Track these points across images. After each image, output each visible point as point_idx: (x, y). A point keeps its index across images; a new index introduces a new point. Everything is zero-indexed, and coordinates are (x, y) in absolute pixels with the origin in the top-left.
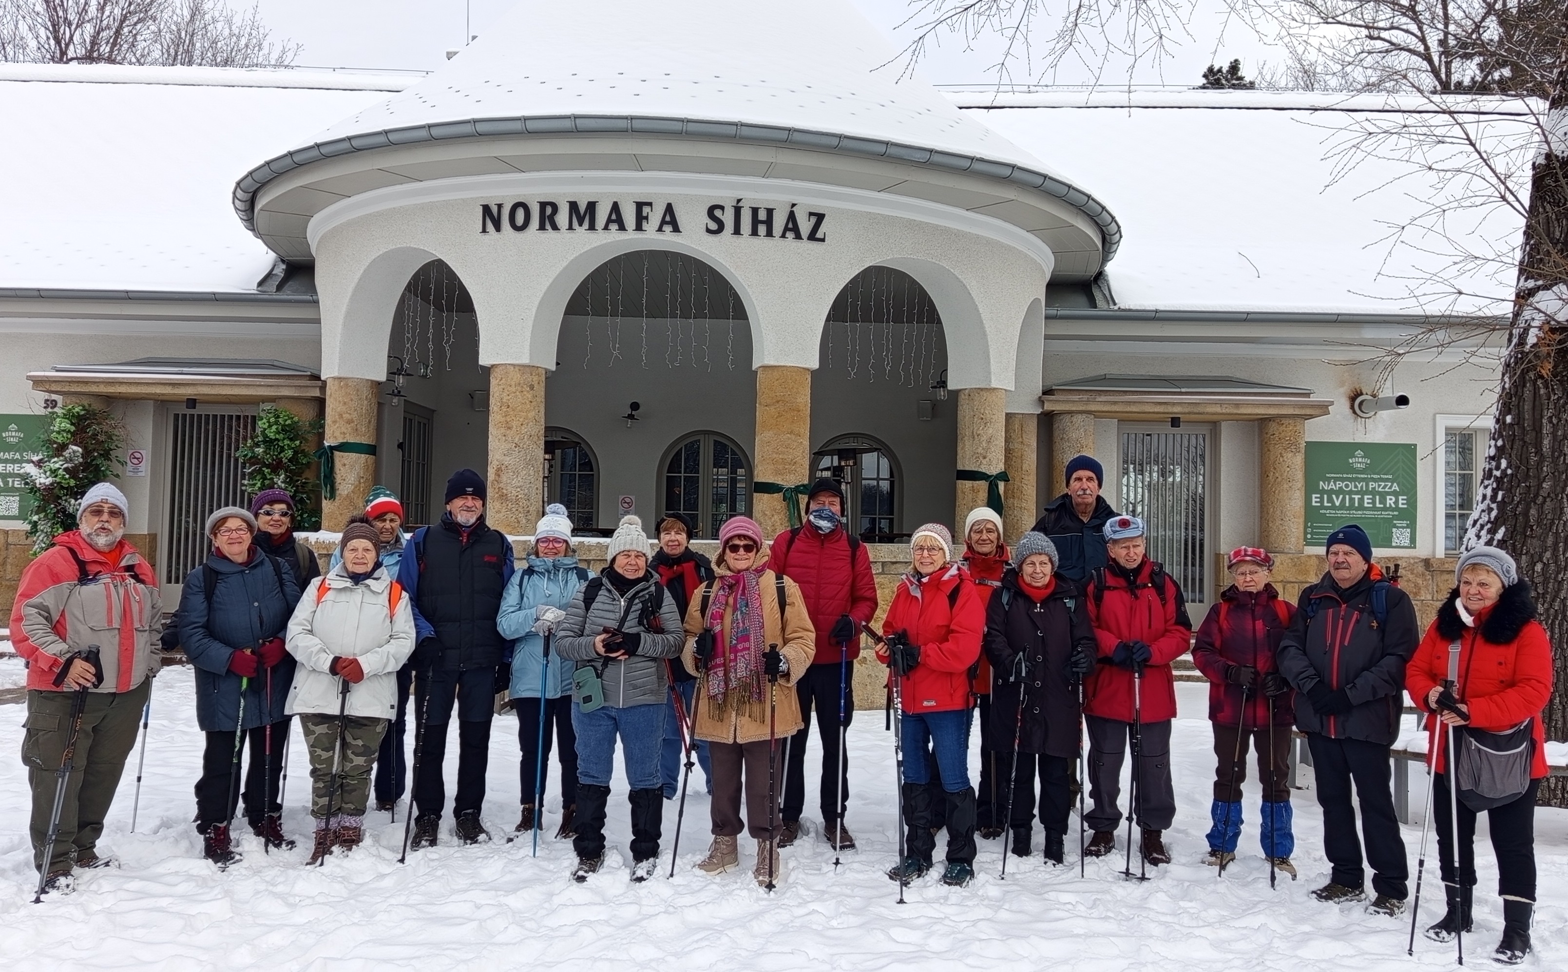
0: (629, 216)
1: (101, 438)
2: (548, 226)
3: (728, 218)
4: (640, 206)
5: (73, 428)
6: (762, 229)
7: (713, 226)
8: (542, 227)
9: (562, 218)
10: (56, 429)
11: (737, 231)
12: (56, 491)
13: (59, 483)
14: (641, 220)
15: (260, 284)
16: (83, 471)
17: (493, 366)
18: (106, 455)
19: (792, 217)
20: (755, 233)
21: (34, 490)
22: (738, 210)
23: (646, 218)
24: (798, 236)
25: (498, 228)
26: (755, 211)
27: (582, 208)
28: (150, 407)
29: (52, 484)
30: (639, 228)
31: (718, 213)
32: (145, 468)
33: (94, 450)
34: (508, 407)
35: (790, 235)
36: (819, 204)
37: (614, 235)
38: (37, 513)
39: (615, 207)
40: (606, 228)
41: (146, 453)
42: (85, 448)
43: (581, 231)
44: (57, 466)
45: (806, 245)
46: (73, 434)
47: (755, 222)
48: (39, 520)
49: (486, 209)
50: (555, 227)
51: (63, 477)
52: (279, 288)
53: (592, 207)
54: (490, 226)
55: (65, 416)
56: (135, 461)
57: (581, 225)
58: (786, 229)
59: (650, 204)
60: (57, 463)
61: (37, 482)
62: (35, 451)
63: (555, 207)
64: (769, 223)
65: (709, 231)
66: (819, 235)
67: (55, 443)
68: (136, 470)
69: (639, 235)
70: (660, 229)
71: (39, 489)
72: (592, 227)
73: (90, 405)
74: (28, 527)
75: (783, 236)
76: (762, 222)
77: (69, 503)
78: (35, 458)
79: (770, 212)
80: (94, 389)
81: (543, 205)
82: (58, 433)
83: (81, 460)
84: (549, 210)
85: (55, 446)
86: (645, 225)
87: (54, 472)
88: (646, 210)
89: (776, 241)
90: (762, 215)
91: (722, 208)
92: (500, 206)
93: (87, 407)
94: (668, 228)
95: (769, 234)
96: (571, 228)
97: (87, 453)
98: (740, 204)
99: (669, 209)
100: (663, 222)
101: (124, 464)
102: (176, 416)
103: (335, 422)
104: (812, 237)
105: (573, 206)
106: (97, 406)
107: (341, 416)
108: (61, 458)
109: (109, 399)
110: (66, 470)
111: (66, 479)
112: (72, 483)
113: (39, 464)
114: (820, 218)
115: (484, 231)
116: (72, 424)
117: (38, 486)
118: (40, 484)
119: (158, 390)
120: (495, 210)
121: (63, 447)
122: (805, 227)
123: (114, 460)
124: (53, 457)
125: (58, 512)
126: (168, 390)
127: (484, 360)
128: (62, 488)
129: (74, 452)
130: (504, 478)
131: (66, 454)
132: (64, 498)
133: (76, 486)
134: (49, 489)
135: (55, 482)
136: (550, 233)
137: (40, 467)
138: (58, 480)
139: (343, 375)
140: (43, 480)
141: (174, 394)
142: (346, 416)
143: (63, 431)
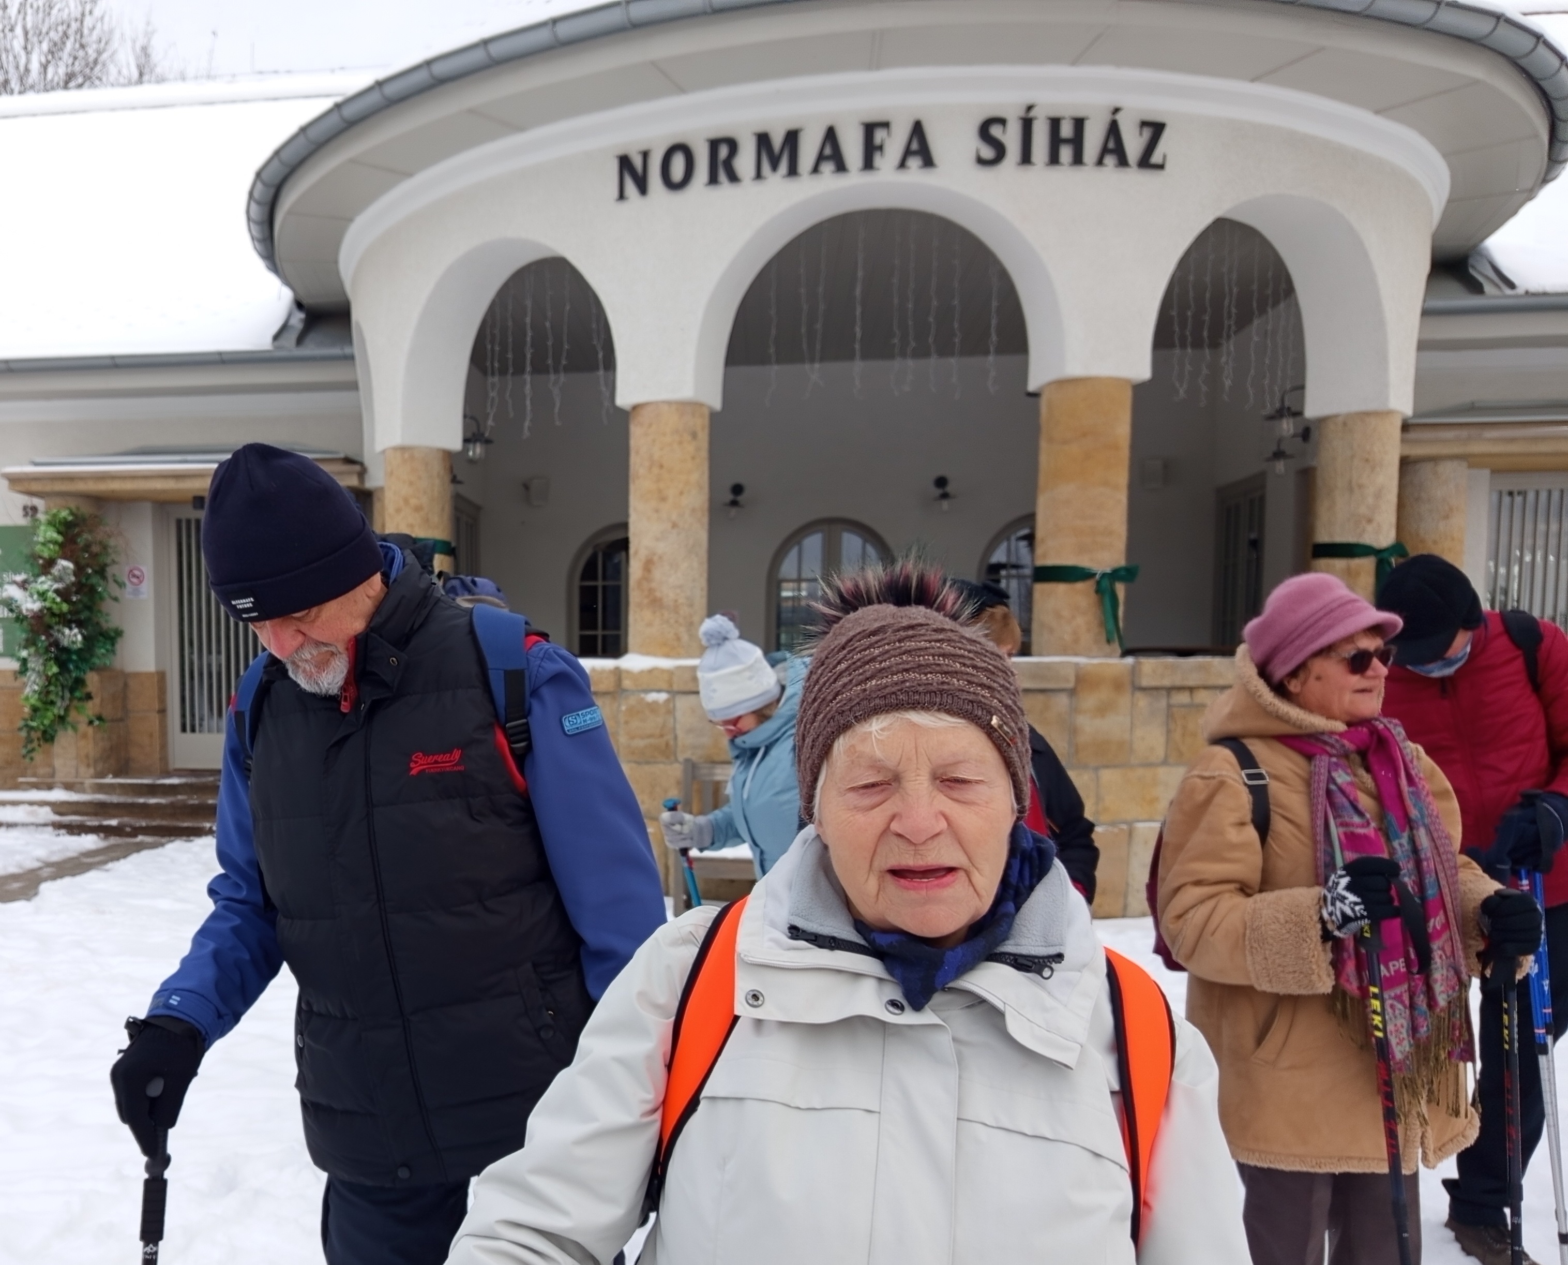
0: (852, 149)
1: (95, 549)
2: (722, 176)
3: (1011, 138)
4: (870, 129)
5: (60, 538)
6: (1066, 153)
7: (988, 153)
8: (713, 180)
9: (745, 162)
10: (41, 539)
11: (1026, 158)
12: (47, 619)
13: (49, 609)
14: (871, 150)
15: (276, 337)
16: (77, 593)
17: (636, 408)
18: (101, 572)
19: (1114, 130)
20: (1054, 159)
21: (20, 618)
22: (1027, 124)
23: (880, 148)
24: (1123, 162)
25: (642, 187)
26: (1055, 123)
27: (777, 141)
28: (148, 506)
29: (41, 610)
30: (868, 164)
31: (996, 131)
32: (147, 589)
33: (88, 566)
34: (661, 466)
35: (1110, 160)
36: (1156, 108)
37: (828, 177)
38: (26, 647)
39: (831, 135)
40: (816, 170)
41: (147, 569)
42: (76, 564)
43: (776, 181)
44: (45, 587)
45: (1134, 177)
46: (62, 545)
47: (1056, 141)
48: (29, 655)
49: (625, 162)
50: (733, 177)
51: (54, 600)
52: (300, 340)
53: (792, 138)
54: (631, 188)
55: (50, 523)
56: (135, 580)
57: (775, 166)
58: (1105, 151)
59: (886, 125)
60: (45, 583)
61: (24, 609)
62: (17, 572)
63: (733, 145)
64: (1077, 142)
65: (981, 161)
66: (1156, 158)
67: (41, 557)
68: (136, 592)
69: (869, 178)
70: (902, 165)
71: (26, 617)
72: (793, 171)
73: (78, 508)
74: (15, 665)
75: (1100, 162)
76: (1066, 141)
77: (63, 634)
78: (19, 578)
79: (1079, 123)
80: (81, 487)
81: (714, 145)
82: (44, 544)
83: (73, 579)
84: (723, 152)
85: (41, 562)
86: (878, 160)
87: (42, 595)
88: (879, 135)
89: (1088, 174)
90: (1066, 130)
91: (1002, 121)
92: (645, 155)
93: (74, 510)
94: (914, 163)
95: (1078, 159)
96: (759, 175)
97: (79, 570)
98: (1032, 114)
99: (918, 130)
100: (908, 153)
101: (121, 585)
102: (179, 522)
103: (398, 511)
104: (1145, 162)
105: (763, 140)
106: (86, 509)
107: (406, 501)
108: (49, 577)
109: (99, 500)
110: (57, 592)
111: (57, 603)
112: (65, 607)
113: (23, 585)
114: (1156, 129)
115: (622, 196)
116: (59, 532)
117: (24, 612)
118: (27, 610)
119: (159, 485)
120: (638, 162)
121: (50, 563)
122: (1134, 144)
123: (110, 580)
124: (38, 576)
125: (50, 645)
126: (171, 485)
127: (624, 398)
128: (53, 614)
129: (64, 568)
130: (657, 574)
131: (55, 571)
132: (56, 628)
133: (70, 612)
134: (38, 617)
135: (45, 607)
136: (725, 188)
137: (25, 589)
138: (48, 604)
139: (409, 442)
140: (30, 605)
141: (179, 490)
142: (413, 501)
143: (50, 542)
